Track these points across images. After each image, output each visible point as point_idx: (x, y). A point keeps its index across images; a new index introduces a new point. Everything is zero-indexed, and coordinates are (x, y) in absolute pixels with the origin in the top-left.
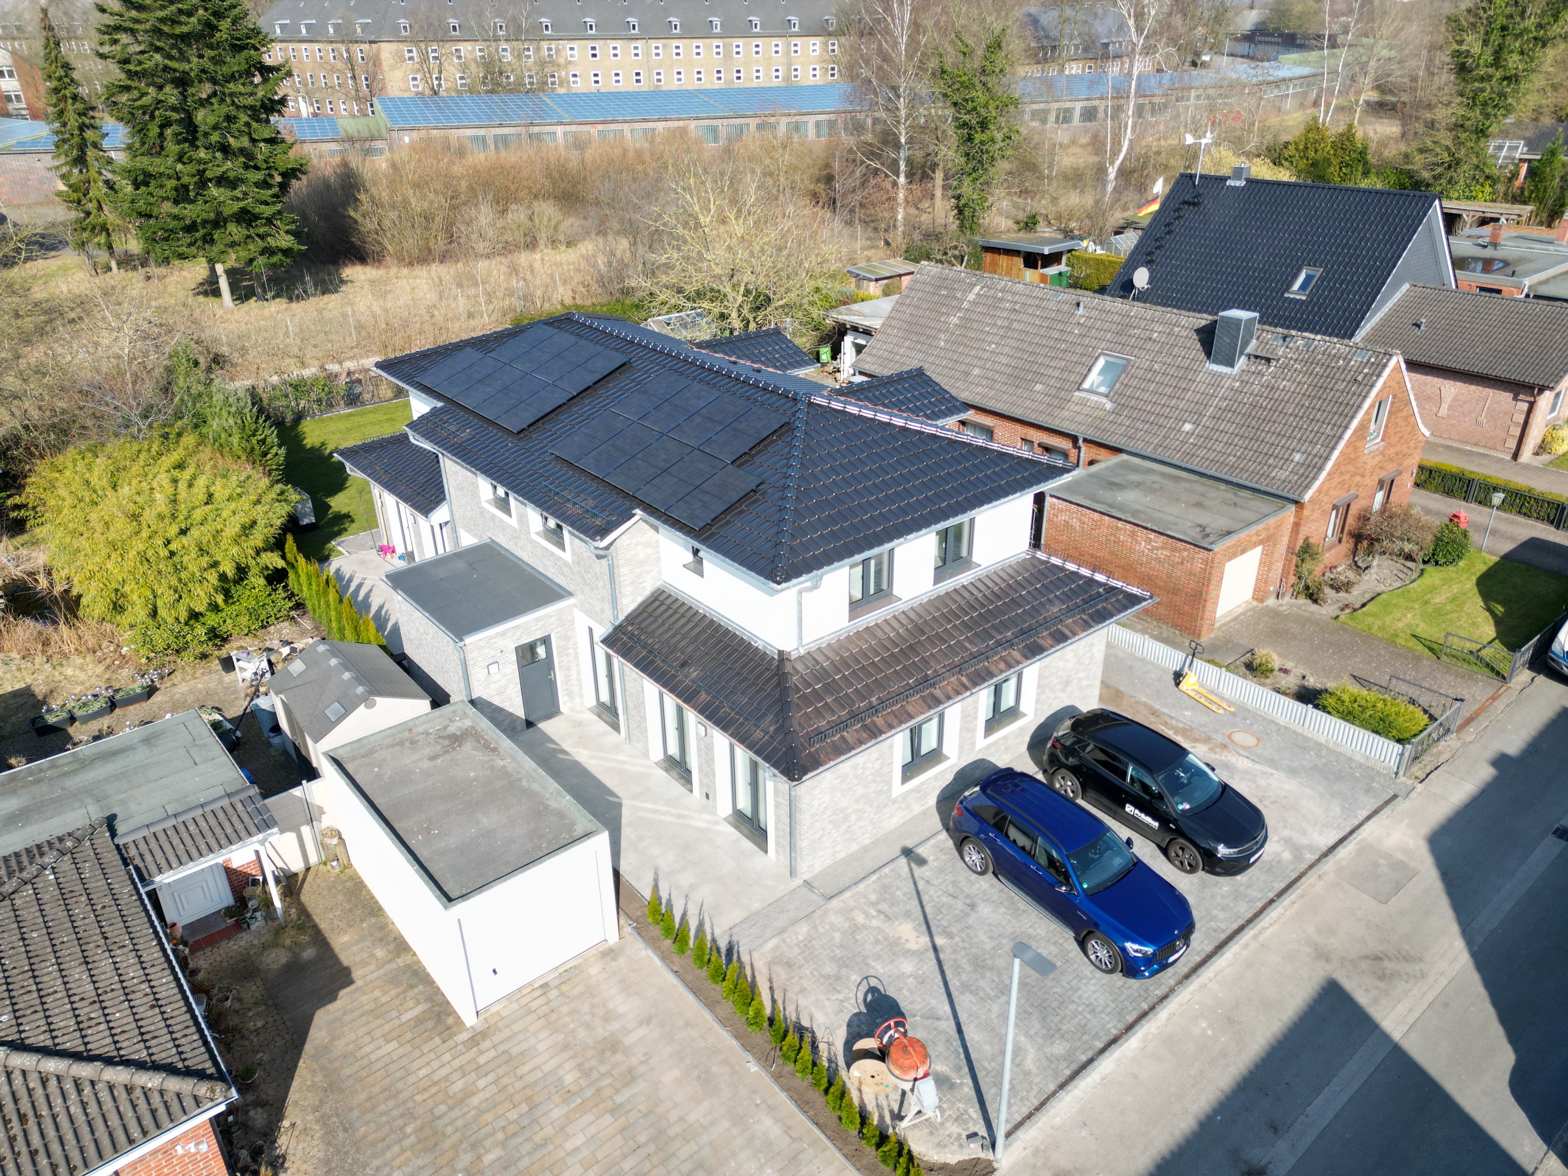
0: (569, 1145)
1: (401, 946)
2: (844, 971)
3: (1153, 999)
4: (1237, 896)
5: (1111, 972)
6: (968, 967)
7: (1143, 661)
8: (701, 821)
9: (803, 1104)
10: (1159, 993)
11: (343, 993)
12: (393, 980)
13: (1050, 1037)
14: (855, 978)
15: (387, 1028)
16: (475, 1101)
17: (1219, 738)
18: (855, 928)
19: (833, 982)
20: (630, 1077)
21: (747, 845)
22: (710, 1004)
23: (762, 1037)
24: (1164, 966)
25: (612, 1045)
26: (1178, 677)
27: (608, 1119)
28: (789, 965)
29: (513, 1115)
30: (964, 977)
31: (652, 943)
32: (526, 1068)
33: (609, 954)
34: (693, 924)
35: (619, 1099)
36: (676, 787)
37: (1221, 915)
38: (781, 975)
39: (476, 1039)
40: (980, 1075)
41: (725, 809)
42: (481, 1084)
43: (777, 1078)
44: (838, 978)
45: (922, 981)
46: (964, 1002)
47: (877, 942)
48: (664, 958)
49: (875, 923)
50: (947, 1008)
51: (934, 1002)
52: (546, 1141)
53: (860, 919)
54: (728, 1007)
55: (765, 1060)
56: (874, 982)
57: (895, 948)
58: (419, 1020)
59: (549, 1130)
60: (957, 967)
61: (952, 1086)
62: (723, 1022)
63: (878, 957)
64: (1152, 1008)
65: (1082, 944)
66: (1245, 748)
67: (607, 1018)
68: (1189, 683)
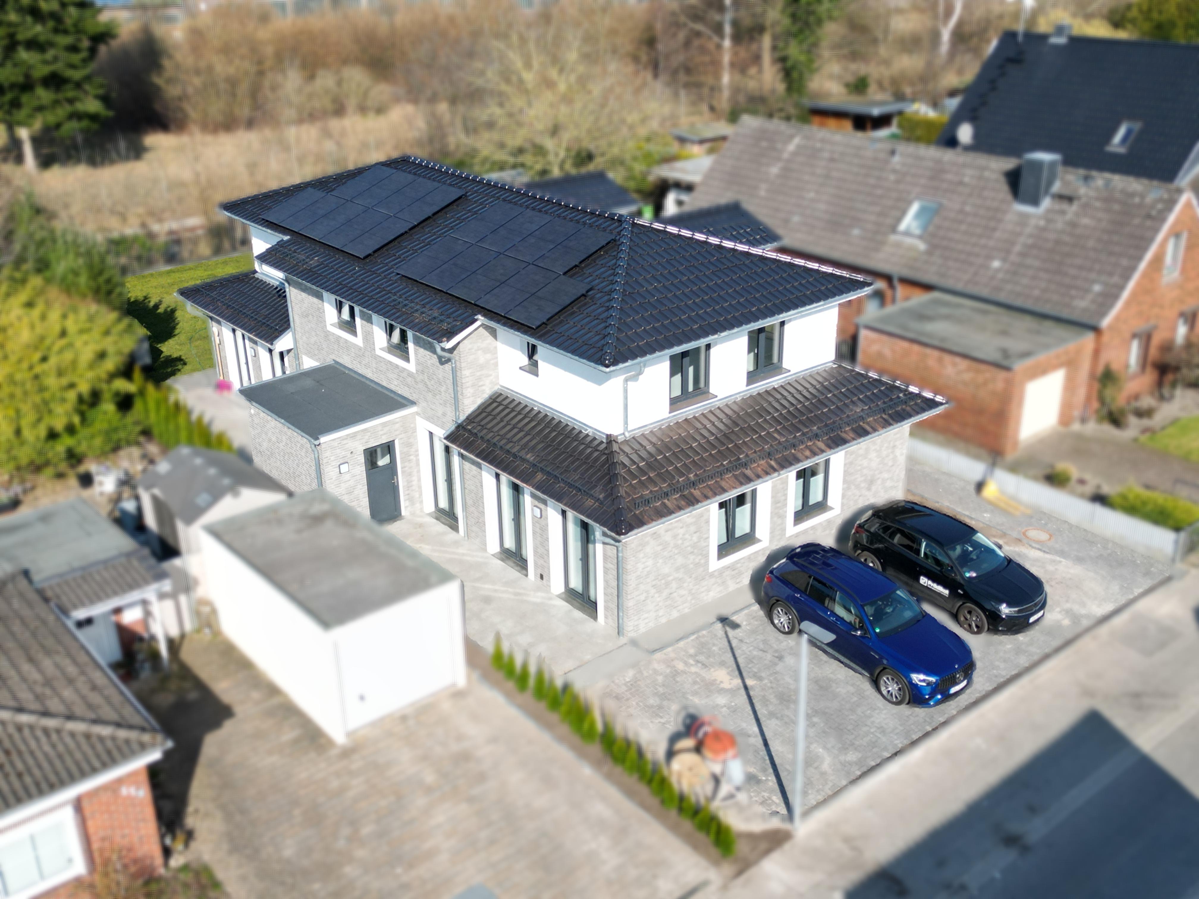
2: (665, 703)
3: (935, 724)
4: (1018, 651)
5: (898, 703)
6: (774, 700)
7: (948, 474)
8: (536, 598)
10: (942, 720)
13: (844, 749)
14: (676, 707)
17: (1014, 534)
18: (676, 673)
19: (656, 710)
21: (580, 615)
23: (596, 750)
24: (947, 697)
26: (980, 486)
28: (618, 698)
30: (771, 708)
31: (495, 684)
33: (458, 695)
36: (511, 572)
37: (1002, 665)
38: (610, 704)
39: (346, 753)
40: (782, 775)
41: (557, 586)
43: (609, 776)
44: (660, 707)
45: (734, 710)
46: (771, 727)
47: (695, 682)
49: (693, 669)
50: (756, 729)
51: (744, 725)
53: (680, 666)
55: (597, 764)
56: (691, 710)
57: (710, 687)
60: (765, 701)
61: (758, 781)
63: (695, 693)
64: (935, 730)
65: (875, 682)
66: (1038, 542)
67: (460, 738)
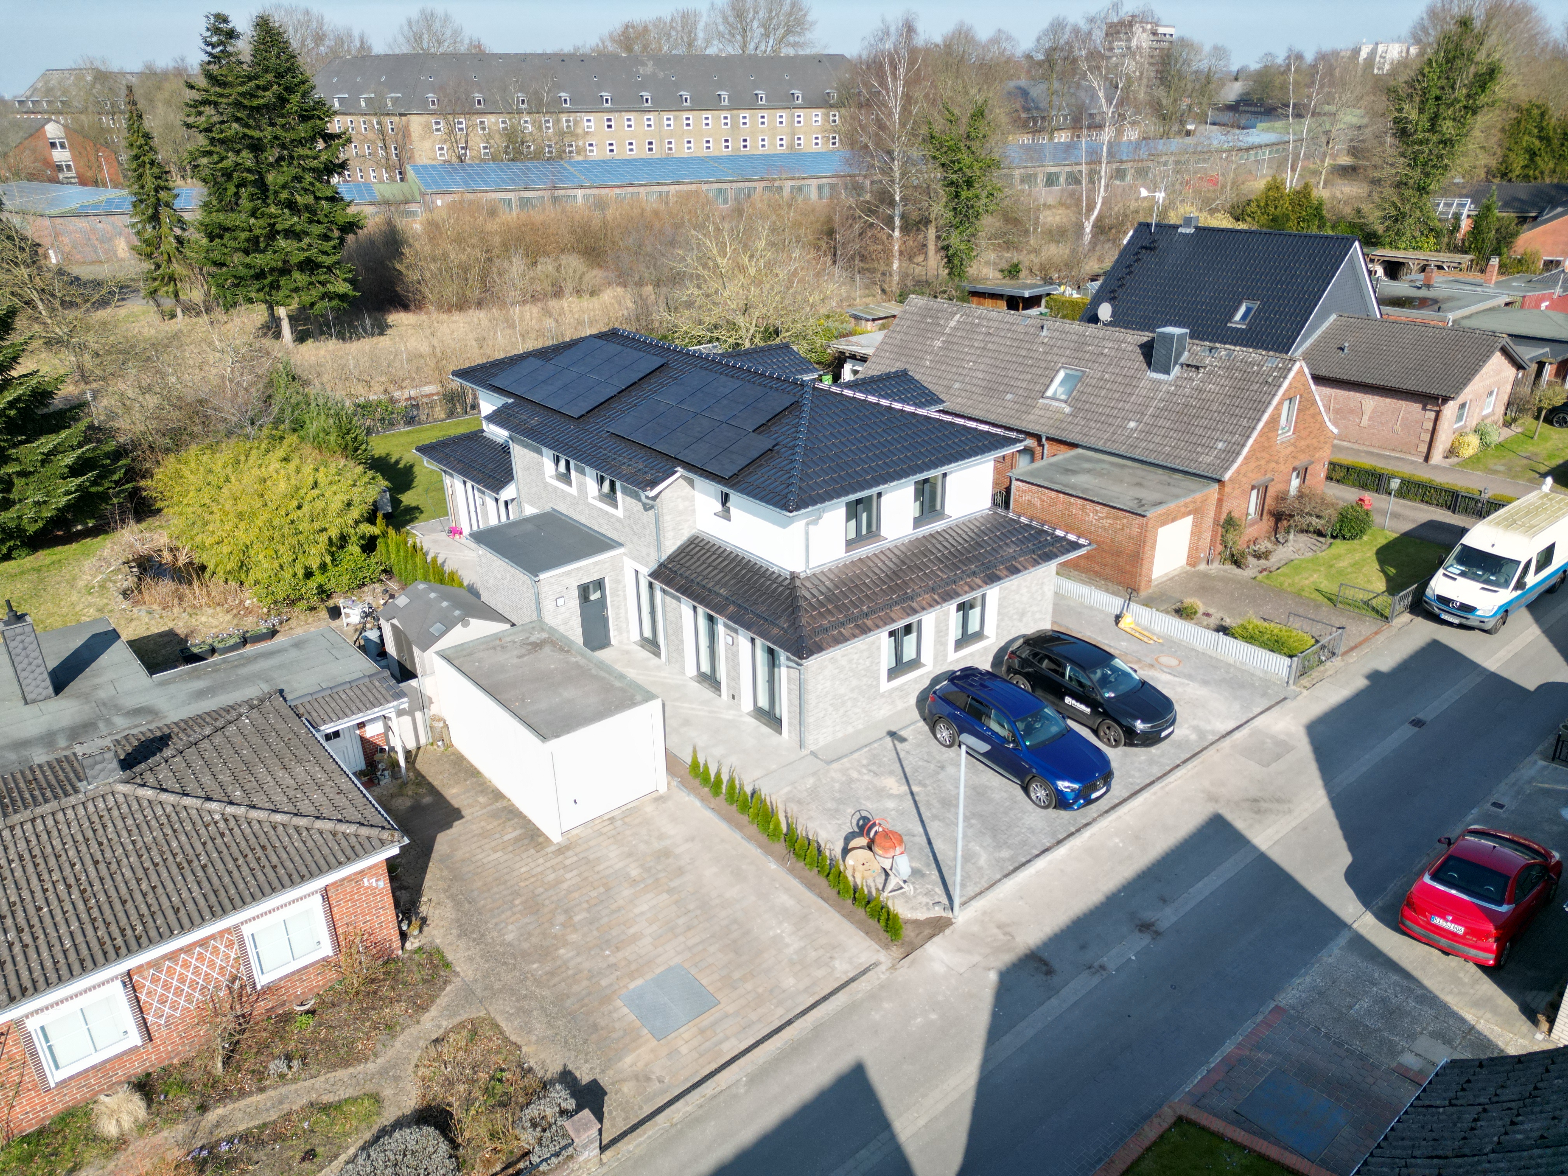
0: (637, 911)
1: (498, 795)
2: (841, 807)
3: (1078, 826)
4: (1151, 762)
5: (1046, 807)
6: (937, 805)
7: (1091, 608)
8: (729, 715)
9: (810, 886)
10: (1084, 822)
11: (456, 824)
12: (494, 815)
13: (998, 847)
14: (850, 811)
15: (493, 844)
16: (565, 886)
17: (1148, 660)
18: (851, 781)
19: (834, 814)
20: (680, 872)
21: (765, 730)
22: (739, 827)
23: (780, 847)
24: (1089, 802)
25: (666, 853)
26: (1118, 618)
27: (665, 896)
28: (799, 802)
29: (594, 894)
30: (934, 811)
31: (692, 790)
32: (601, 867)
33: (660, 799)
34: (725, 778)
35: (673, 884)
36: (706, 693)
37: (1137, 774)
38: (793, 808)
39: (562, 850)
40: (944, 870)
41: (747, 705)
42: (568, 876)
43: (792, 871)
44: (837, 810)
45: (901, 813)
46: (933, 826)
47: (867, 789)
48: (703, 799)
49: (866, 777)
50: (921, 829)
51: (910, 826)
52: (619, 909)
53: (855, 775)
54: (753, 829)
55: (781, 860)
56: (864, 814)
57: (881, 793)
58: (517, 840)
59: (621, 902)
60: (929, 805)
61: (923, 875)
62: (750, 838)
63: (868, 798)
64: (1078, 830)
65: (1026, 789)
66: (1168, 667)
67: (661, 837)
68: (1127, 622)
